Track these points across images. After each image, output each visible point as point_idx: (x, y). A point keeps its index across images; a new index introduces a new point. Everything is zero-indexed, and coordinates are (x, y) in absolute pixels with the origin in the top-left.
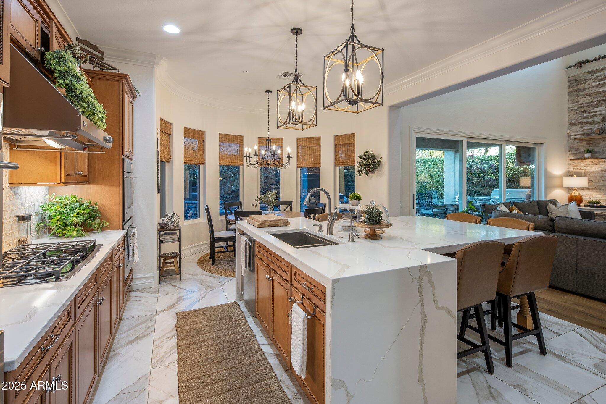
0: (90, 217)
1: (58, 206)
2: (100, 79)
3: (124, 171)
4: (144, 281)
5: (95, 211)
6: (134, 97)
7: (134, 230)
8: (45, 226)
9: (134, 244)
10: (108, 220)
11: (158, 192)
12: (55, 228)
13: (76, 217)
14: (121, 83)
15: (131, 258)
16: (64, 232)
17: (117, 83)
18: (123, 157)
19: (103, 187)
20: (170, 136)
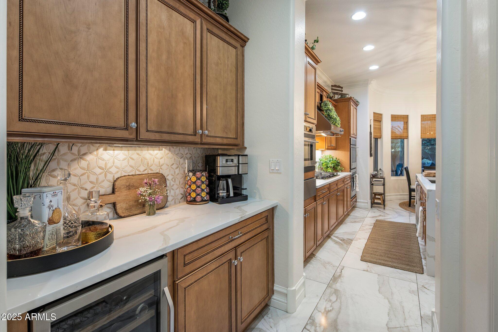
0: (336, 165)
1: (325, 159)
2: (340, 102)
3: (350, 144)
4: (362, 204)
5: (339, 163)
6: (357, 105)
7: (357, 175)
8: (320, 167)
9: (356, 181)
10: (343, 167)
11: (371, 155)
12: (324, 168)
13: (331, 164)
14: (349, 102)
15: (354, 188)
16: (327, 170)
17: (347, 102)
18: (350, 137)
19: (342, 152)
20: (381, 122)
